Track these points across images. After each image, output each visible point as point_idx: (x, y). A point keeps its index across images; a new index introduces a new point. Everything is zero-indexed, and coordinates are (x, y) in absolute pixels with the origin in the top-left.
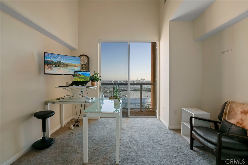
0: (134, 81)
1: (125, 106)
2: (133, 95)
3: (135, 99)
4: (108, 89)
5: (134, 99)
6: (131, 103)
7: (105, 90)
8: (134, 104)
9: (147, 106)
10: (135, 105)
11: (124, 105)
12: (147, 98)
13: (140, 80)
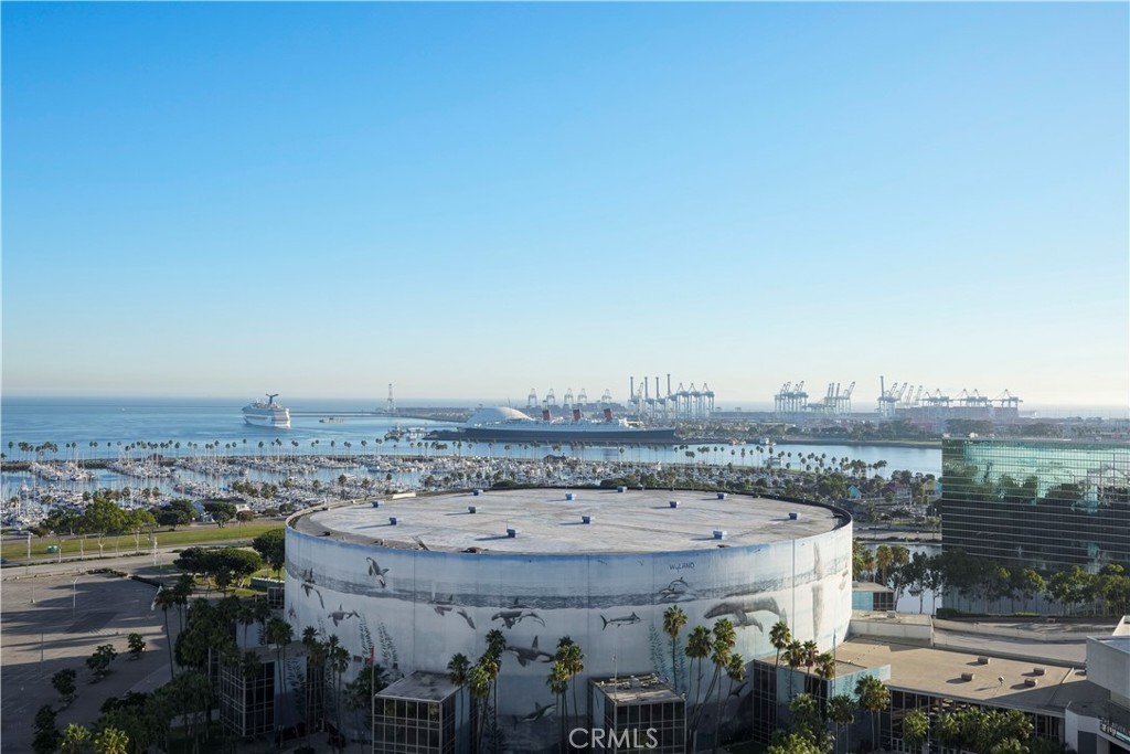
0: (617, 407)
1: (499, 625)
2: (586, 521)
3: (602, 557)
4: (373, 472)
5: (588, 557)
6: (564, 599)
7: (342, 479)
8: (592, 601)
9: (711, 624)
10: (597, 611)
11: (498, 610)
12: (709, 551)
13: (663, 395)
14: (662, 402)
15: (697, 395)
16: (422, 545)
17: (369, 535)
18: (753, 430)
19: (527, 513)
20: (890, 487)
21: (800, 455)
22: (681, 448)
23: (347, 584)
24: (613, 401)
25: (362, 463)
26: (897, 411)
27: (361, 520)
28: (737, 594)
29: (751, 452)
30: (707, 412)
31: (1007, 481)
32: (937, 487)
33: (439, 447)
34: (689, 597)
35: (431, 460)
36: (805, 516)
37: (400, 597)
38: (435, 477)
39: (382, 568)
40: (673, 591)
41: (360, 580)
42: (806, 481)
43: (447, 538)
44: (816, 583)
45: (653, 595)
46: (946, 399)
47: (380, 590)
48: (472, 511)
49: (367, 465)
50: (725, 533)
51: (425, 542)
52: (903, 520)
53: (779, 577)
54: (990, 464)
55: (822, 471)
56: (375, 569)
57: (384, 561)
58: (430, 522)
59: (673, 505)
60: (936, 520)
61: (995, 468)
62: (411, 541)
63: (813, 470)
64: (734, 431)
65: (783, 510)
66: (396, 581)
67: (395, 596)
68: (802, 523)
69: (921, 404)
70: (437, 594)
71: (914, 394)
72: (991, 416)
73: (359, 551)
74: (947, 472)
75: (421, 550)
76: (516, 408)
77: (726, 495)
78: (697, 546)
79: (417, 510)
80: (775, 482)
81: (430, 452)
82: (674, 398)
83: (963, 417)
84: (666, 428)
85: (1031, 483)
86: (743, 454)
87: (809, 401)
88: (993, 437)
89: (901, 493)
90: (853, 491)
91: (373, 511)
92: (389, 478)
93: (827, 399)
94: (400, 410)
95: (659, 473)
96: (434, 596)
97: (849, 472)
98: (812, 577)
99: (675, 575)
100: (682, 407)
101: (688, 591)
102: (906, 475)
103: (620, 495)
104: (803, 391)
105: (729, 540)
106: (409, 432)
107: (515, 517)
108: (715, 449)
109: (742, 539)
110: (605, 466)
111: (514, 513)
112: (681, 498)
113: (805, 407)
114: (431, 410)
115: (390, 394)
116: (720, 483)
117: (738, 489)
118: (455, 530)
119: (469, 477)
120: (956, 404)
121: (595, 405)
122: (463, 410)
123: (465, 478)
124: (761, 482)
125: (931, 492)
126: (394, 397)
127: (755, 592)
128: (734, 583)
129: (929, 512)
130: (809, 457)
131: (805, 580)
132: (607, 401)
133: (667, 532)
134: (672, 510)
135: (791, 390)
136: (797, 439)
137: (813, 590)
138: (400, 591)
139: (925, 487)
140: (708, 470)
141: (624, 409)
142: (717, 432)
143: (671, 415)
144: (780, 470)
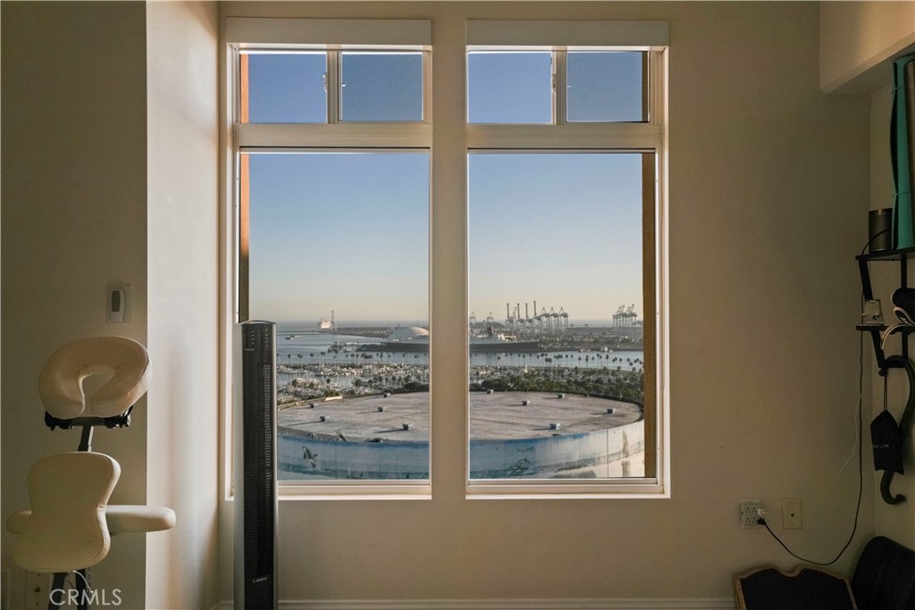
0: (497, 325)
12: (545, 439)
13: (531, 316)
14: (530, 321)
15: (555, 315)
16: (342, 437)
17: (304, 430)
18: (596, 341)
19: (419, 411)
21: (628, 360)
22: (542, 355)
23: (289, 465)
24: (495, 320)
25: (311, 370)
27: (301, 418)
28: (566, 469)
29: (593, 358)
30: (563, 328)
33: (367, 357)
34: (531, 471)
35: (361, 367)
36: (619, 410)
37: (326, 474)
38: (363, 380)
39: (313, 453)
40: (519, 468)
41: (297, 462)
42: (632, 380)
43: (360, 431)
44: (625, 460)
45: (505, 471)
47: (311, 470)
48: (381, 410)
49: (314, 371)
50: (558, 425)
51: (344, 435)
53: (597, 456)
56: (308, 455)
57: (314, 449)
58: (348, 419)
59: (525, 404)
62: (334, 434)
63: (637, 370)
64: (582, 342)
65: (605, 406)
66: (323, 463)
67: (322, 474)
68: (616, 416)
70: (352, 472)
73: (297, 442)
75: (341, 441)
76: (424, 328)
77: (564, 395)
78: (537, 435)
79: (341, 409)
80: (609, 380)
81: (360, 361)
82: (539, 318)
84: (533, 340)
86: (587, 360)
87: (638, 318)
91: (309, 411)
92: (328, 381)
94: (339, 329)
95: (525, 374)
96: (349, 473)
98: (622, 455)
99: (520, 456)
100: (545, 324)
101: (531, 467)
103: (488, 396)
104: (634, 312)
105: (561, 430)
106: (346, 345)
107: (411, 414)
108: (567, 356)
109: (571, 429)
110: (487, 369)
111: (410, 411)
112: (533, 399)
113: (635, 324)
114: (363, 329)
115: (333, 318)
116: (569, 382)
118: (366, 426)
119: (387, 379)
121: (481, 324)
122: (385, 329)
123: (384, 381)
124: (599, 381)
126: (335, 320)
127: (579, 467)
128: (564, 461)
130: (635, 361)
131: (616, 457)
132: (491, 321)
133: (518, 424)
134: (523, 408)
135: (624, 311)
136: (628, 347)
137: (623, 464)
138: (326, 470)
140: (561, 371)
141: (502, 326)
142: (570, 343)
143: (536, 331)
144: (613, 371)
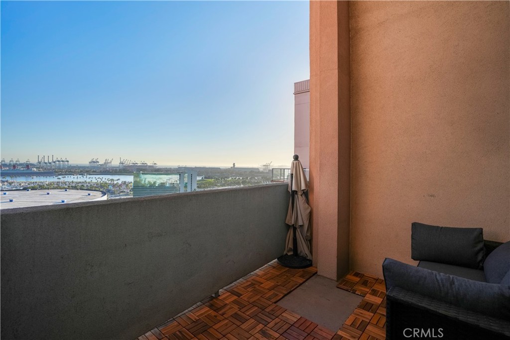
0: (32, 164)
2: (11, 201)
13: (51, 161)
14: (50, 163)
15: (63, 161)
18: (81, 171)
20: (121, 185)
24: (31, 162)
26: (124, 166)
30: (67, 166)
31: (149, 182)
32: (132, 185)
42: (97, 185)
46: (137, 163)
50: (65, 201)
52: (124, 193)
54: (145, 179)
55: (101, 182)
59: (48, 194)
60: (132, 193)
61: (147, 180)
63: (99, 182)
64: (75, 172)
65: (86, 193)
68: (91, 196)
69: (130, 165)
71: (129, 162)
72: (147, 167)
74: (135, 181)
77: (68, 190)
80: (87, 185)
82: (54, 162)
83: (141, 168)
84: (51, 171)
85: (155, 183)
87: (99, 163)
88: (146, 172)
89: (124, 187)
90: (110, 187)
93: (105, 163)
95: (47, 184)
97: (110, 182)
100: (57, 165)
102: (125, 182)
103: (27, 192)
104: (98, 161)
105: (67, 202)
109: (71, 202)
110: (25, 183)
112: (51, 192)
113: (98, 165)
116: (69, 186)
117: (75, 188)
120: (139, 165)
121: (23, 164)
124: (82, 186)
125: (131, 186)
129: (130, 191)
132: (28, 163)
135: (94, 161)
136: (95, 173)
139: (130, 185)
140: (65, 183)
141: (35, 165)
142: (69, 172)
143: (53, 167)
144: (89, 182)
